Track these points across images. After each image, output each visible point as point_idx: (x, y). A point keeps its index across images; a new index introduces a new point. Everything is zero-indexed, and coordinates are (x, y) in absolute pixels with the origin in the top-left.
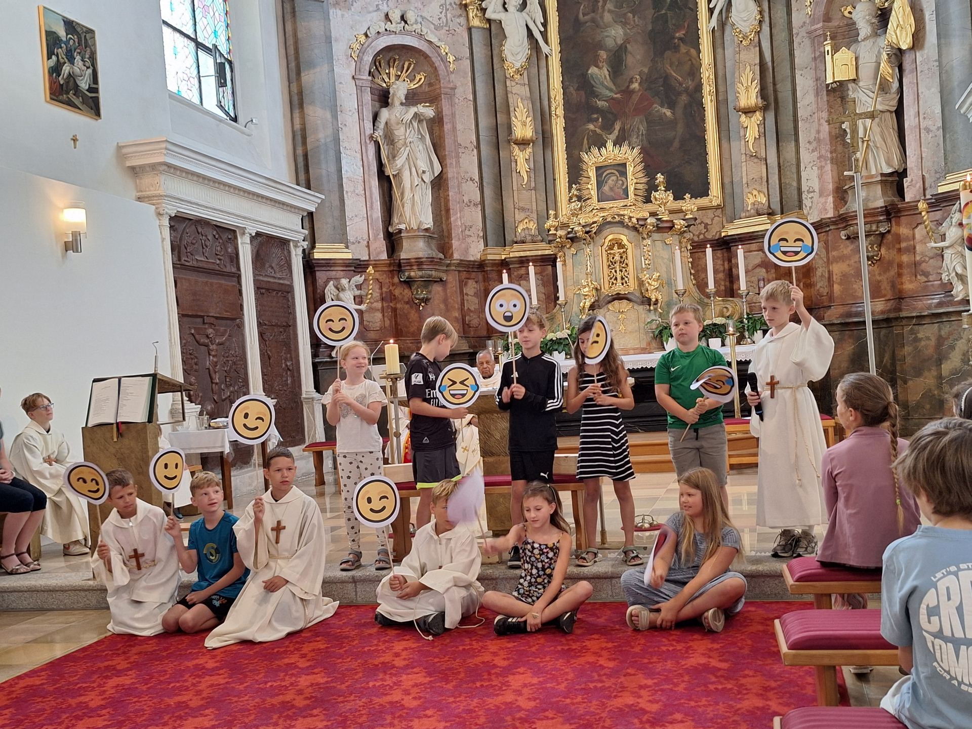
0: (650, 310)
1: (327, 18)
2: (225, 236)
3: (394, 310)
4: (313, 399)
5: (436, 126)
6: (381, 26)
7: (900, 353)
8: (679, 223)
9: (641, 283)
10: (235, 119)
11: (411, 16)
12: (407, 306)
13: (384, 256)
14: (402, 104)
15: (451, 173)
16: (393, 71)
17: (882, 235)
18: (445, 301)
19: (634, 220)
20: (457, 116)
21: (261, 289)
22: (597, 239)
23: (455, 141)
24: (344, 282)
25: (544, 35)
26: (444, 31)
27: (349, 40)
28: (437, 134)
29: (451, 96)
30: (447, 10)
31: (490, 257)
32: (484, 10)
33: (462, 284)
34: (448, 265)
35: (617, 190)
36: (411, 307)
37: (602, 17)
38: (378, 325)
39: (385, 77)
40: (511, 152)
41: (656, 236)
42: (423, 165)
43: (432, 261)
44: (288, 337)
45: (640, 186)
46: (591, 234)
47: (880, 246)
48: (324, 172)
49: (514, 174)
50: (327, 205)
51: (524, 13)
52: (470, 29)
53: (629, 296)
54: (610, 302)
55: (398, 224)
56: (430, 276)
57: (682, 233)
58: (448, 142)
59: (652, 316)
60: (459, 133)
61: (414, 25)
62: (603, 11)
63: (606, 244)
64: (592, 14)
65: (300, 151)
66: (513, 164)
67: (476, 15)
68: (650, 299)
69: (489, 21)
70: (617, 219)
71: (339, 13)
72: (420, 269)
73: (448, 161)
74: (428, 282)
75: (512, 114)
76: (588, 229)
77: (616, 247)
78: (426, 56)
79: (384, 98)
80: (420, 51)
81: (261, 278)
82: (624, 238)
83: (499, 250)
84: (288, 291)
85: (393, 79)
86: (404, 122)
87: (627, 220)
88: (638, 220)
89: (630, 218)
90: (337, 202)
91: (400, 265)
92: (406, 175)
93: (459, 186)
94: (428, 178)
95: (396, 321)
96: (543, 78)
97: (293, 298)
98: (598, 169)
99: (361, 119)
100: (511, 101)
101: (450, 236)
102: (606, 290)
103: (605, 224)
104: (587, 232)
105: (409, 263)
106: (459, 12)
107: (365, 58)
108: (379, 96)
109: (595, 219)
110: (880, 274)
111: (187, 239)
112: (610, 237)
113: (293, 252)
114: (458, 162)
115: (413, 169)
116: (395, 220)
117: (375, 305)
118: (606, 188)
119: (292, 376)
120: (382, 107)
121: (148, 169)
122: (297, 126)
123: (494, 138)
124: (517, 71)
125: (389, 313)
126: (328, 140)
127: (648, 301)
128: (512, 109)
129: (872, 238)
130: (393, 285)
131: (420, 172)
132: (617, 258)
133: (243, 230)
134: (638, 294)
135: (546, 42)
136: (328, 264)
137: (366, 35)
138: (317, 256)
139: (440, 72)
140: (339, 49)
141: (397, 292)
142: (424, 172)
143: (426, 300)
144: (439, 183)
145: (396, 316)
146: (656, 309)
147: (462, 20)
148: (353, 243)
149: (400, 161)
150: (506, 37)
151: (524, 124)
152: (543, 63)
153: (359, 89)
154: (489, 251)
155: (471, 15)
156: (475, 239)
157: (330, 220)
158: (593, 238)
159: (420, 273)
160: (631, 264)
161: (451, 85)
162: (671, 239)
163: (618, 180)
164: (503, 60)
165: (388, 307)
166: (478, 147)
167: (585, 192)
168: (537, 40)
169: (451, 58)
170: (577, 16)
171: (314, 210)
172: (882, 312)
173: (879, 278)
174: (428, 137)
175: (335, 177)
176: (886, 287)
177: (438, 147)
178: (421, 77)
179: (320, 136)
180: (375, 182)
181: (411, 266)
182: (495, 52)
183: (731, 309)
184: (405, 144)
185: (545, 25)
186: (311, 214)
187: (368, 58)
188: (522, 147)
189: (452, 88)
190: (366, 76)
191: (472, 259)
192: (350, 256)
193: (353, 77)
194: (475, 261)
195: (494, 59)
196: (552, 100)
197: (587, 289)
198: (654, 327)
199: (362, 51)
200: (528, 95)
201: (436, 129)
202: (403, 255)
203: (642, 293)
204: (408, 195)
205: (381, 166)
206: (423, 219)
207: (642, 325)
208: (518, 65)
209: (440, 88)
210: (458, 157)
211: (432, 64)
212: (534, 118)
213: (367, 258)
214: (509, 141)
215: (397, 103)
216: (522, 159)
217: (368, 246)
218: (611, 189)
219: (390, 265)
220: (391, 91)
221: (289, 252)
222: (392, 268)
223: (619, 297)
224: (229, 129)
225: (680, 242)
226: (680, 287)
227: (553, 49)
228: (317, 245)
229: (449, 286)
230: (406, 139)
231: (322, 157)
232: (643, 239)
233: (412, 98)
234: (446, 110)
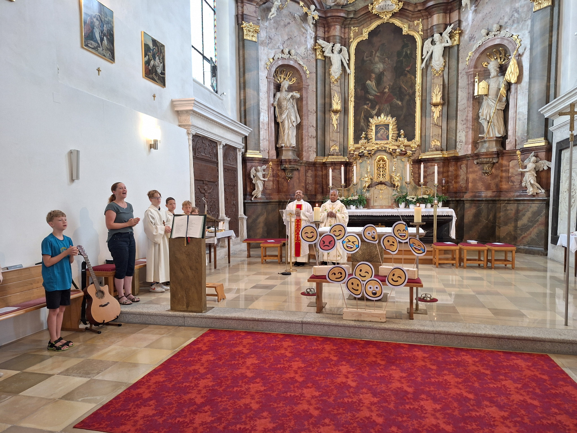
0: (394, 190)
1: (257, 50)
2: (213, 145)
3: (278, 181)
4: (243, 218)
5: (299, 102)
6: (280, 55)
7: (498, 215)
8: (409, 152)
9: (391, 177)
10: (217, 92)
11: (293, 52)
12: (283, 180)
13: (275, 157)
14: (286, 91)
15: (305, 123)
16: (282, 76)
17: (494, 163)
18: (299, 179)
19: (391, 150)
20: (309, 98)
21: (226, 169)
22: (373, 157)
23: (307, 109)
24: (259, 168)
25: (349, 65)
26: (306, 60)
27: (266, 60)
28: (299, 105)
29: (307, 89)
30: (308, 50)
31: (318, 161)
32: (323, 52)
33: (306, 172)
34: (301, 163)
35: (384, 136)
36: (285, 180)
37: (374, 59)
38: (270, 187)
39: (279, 78)
40: (330, 116)
41: (398, 157)
42: (293, 118)
43: (295, 161)
44: (234, 190)
45: (394, 135)
46: (371, 155)
47: (492, 168)
48: (252, 119)
49: (331, 125)
50: (253, 133)
51: (340, 55)
52: (316, 60)
53: (386, 183)
54: (377, 185)
55: (281, 144)
56: (294, 167)
57: (409, 157)
58: (304, 109)
59: (395, 193)
60: (309, 106)
61: (294, 57)
62: (375, 56)
63: (377, 160)
64: (370, 58)
65: (243, 109)
66: (331, 121)
67: (320, 54)
68: (394, 185)
69: (325, 57)
70: (384, 149)
71: (262, 48)
72: (290, 164)
73: (304, 118)
74: (293, 170)
75: (332, 99)
76: (370, 152)
77: (381, 161)
78: (298, 71)
79: (278, 88)
80: (296, 68)
81: (226, 164)
82: (385, 158)
83: (322, 158)
84: (236, 170)
85: (282, 80)
86: (287, 99)
87: (388, 150)
88: (392, 150)
89: (389, 149)
90: (257, 132)
91: (281, 162)
92: (286, 122)
93: (308, 129)
94: (295, 124)
95: (278, 187)
96: (346, 84)
97: (237, 174)
98: (376, 126)
99: (269, 97)
100: (332, 93)
101: (302, 150)
102: (375, 180)
103: (378, 150)
104: (369, 154)
105: (286, 161)
106: (313, 52)
107: (272, 69)
108: (276, 87)
109: (374, 148)
110: (491, 180)
111: (198, 146)
112: (379, 157)
113: (238, 154)
114: (308, 118)
115: (289, 120)
116: (280, 142)
117: (270, 178)
118: (379, 135)
119: (235, 208)
120: (277, 92)
121: (184, 112)
122: (242, 98)
123: (323, 109)
124: (336, 80)
125: (275, 182)
126: (255, 105)
127: (394, 186)
128: (332, 97)
129: (489, 164)
130: (278, 170)
131: (292, 121)
132: (381, 166)
133: (220, 143)
134: (389, 182)
135: (349, 68)
136: (252, 159)
137: (273, 59)
138: (248, 156)
139: (303, 78)
140: (262, 64)
141: (279, 174)
142: (294, 122)
143: (291, 178)
144: (299, 127)
145: (278, 184)
146: (397, 189)
147: (314, 56)
148: (262, 151)
149: (284, 116)
150: (332, 65)
151: (337, 104)
152: (347, 77)
153: (269, 82)
154: (318, 158)
155: (318, 53)
156: (312, 152)
157: (254, 140)
158: (371, 156)
159: (290, 166)
160: (387, 169)
161: (307, 84)
162: (404, 159)
163: (384, 132)
164: (330, 75)
165: (275, 180)
166: (316, 112)
167: (369, 136)
168: (345, 67)
169: (308, 72)
170: (363, 58)
171: (247, 135)
172: (491, 197)
173: (490, 182)
174: (296, 106)
175: (256, 122)
176: (493, 186)
177: (300, 111)
178: (294, 80)
179: (251, 103)
180: (273, 125)
181: (286, 162)
182: (326, 71)
183: (429, 191)
184: (286, 109)
185: (349, 60)
186: (246, 137)
187: (274, 69)
188: (335, 113)
189: (307, 85)
190: (272, 77)
191: (311, 161)
192: (261, 157)
193: (267, 77)
194: (312, 162)
195: (326, 73)
196: (350, 94)
197: (367, 179)
198: (395, 197)
199: (271, 66)
200: (340, 91)
201: (299, 103)
202: (283, 158)
203: (391, 182)
204: (286, 131)
205: (275, 117)
206: (292, 142)
207: (390, 196)
208: (336, 77)
209: (303, 85)
210: (308, 116)
211: (300, 74)
212: (342, 101)
213: (268, 158)
214: (330, 111)
215: (284, 90)
216: (335, 118)
217: (268, 153)
218: (381, 135)
219: (277, 161)
220: (282, 85)
221: (237, 153)
222: (278, 163)
223: (381, 183)
224: (214, 96)
225: (408, 161)
226: (408, 180)
227: (351, 71)
228: (248, 151)
229: (301, 172)
230: (287, 106)
231: (252, 112)
232: (394, 158)
233: (290, 89)
234: (304, 95)
